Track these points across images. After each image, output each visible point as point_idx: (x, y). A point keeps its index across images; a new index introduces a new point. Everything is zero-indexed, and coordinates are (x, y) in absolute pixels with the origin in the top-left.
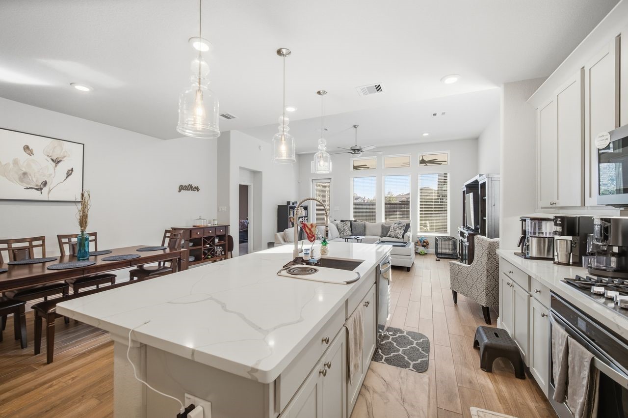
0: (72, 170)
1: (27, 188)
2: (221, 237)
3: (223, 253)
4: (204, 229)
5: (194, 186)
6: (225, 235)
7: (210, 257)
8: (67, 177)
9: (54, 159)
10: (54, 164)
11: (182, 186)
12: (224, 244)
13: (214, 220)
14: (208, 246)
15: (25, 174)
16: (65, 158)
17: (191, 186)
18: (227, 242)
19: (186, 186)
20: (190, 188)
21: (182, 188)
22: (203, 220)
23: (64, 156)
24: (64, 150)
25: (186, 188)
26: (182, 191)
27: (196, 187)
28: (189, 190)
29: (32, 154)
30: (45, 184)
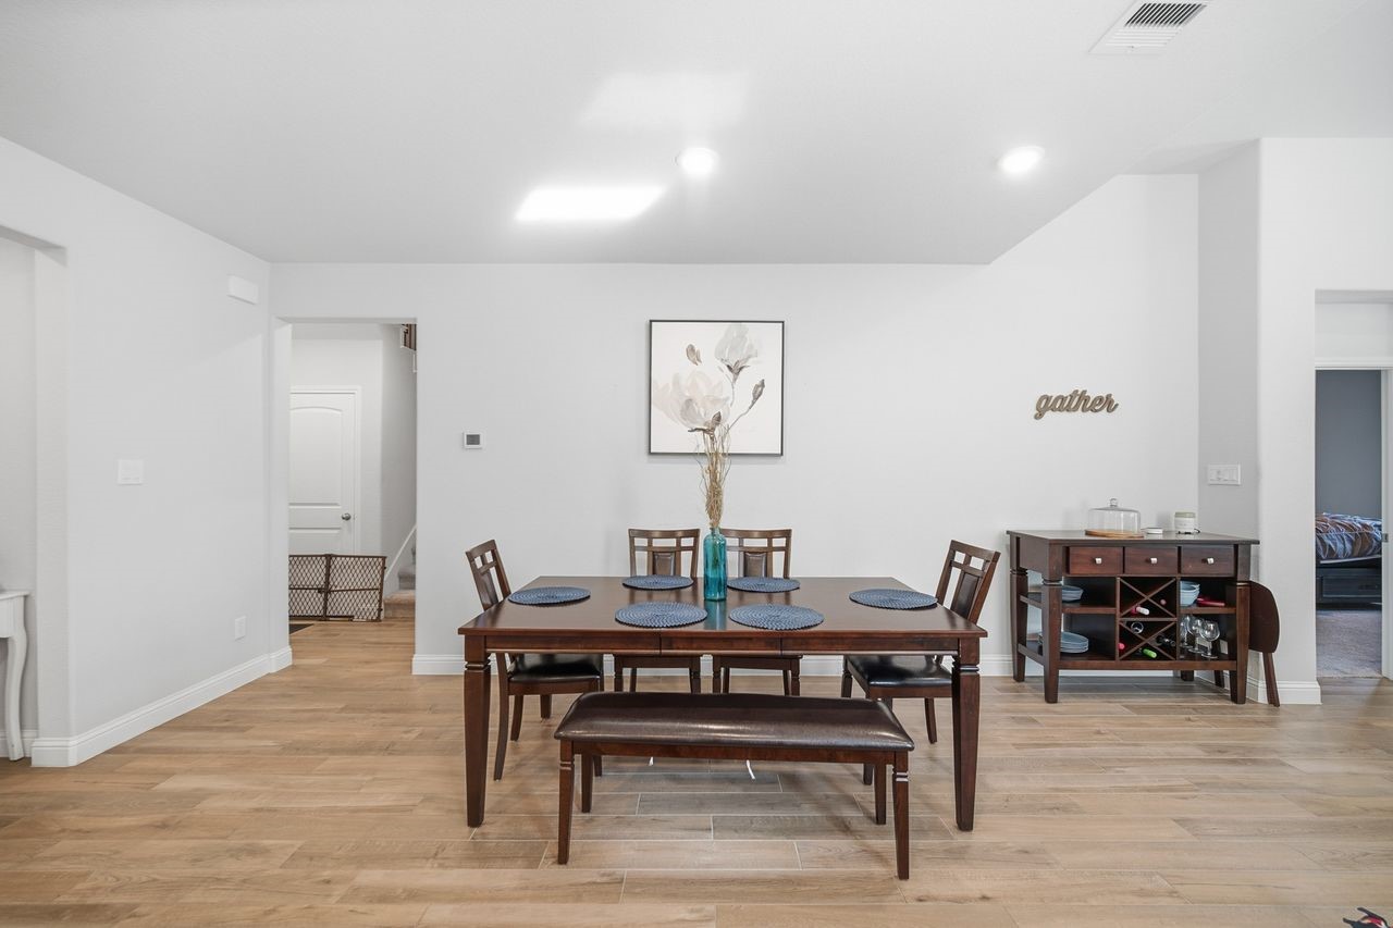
0: (762, 384)
1: (692, 431)
2: (1213, 588)
3: (1224, 649)
4: (1125, 548)
5: (1092, 395)
6: (1232, 580)
7: (1154, 655)
8: (753, 403)
9: (732, 364)
10: (731, 375)
11: (1048, 398)
12: (1231, 617)
13: (1178, 515)
14: (1146, 612)
15: (689, 401)
16: (751, 360)
17: (1083, 397)
18: (1241, 611)
19: (1063, 399)
20: (1080, 402)
21: (1046, 406)
22: (1122, 514)
23: (749, 357)
24: (748, 342)
25: (1062, 403)
26: (1049, 414)
27: (1101, 399)
28: (1076, 409)
29: (699, 360)
30: (718, 419)
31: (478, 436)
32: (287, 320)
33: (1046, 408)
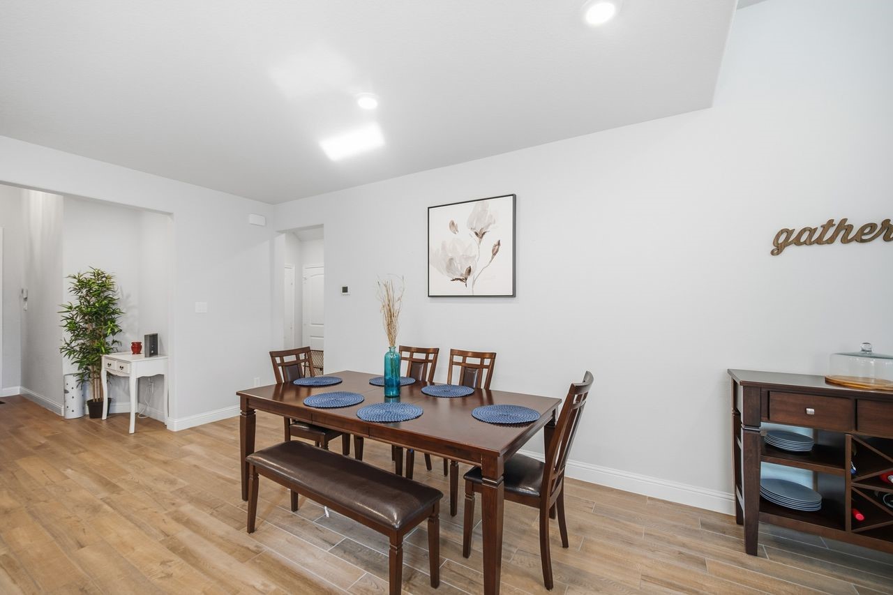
0: (499, 244)
1: (453, 280)
4: (858, 401)
8: (492, 258)
9: (478, 232)
10: (477, 239)
11: (789, 232)
15: (451, 260)
16: (491, 226)
17: (844, 227)
19: (812, 231)
20: (838, 232)
21: (784, 241)
23: (489, 225)
24: (489, 214)
25: (810, 236)
26: (791, 250)
27: (872, 226)
28: (831, 241)
29: (457, 231)
30: (469, 271)
31: (347, 288)
32: (282, 232)
33: (786, 243)
